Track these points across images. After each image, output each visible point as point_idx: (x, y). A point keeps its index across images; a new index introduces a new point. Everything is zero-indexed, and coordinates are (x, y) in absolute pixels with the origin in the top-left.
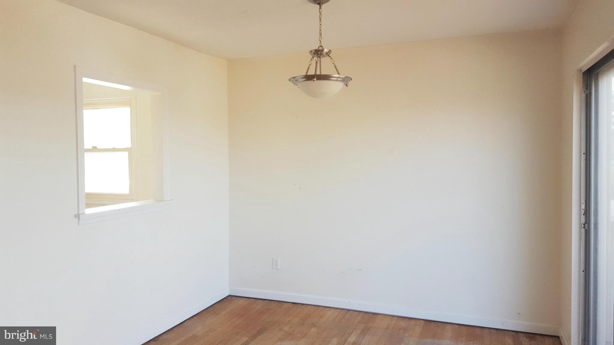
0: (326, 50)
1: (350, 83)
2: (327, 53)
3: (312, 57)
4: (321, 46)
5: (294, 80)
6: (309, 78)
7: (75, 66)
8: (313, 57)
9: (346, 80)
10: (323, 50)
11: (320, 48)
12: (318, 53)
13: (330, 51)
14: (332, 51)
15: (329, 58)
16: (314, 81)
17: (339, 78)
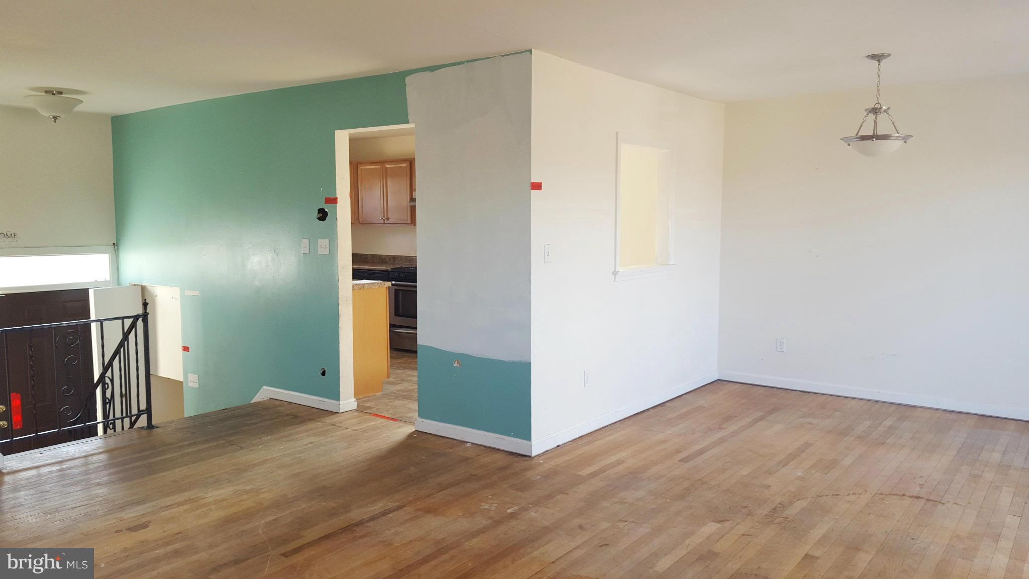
0: (884, 108)
1: (909, 141)
2: (885, 111)
3: (866, 113)
4: (878, 103)
5: (847, 140)
6: (864, 138)
7: (617, 133)
8: (868, 114)
9: (905, 139)
10: (881, 108)
11: (876, 106)
12: (875, 111)
13: (889, 108)
14: (891, 109)
15: (887, 115)
16: (873, 141)
17: (898, 137)
